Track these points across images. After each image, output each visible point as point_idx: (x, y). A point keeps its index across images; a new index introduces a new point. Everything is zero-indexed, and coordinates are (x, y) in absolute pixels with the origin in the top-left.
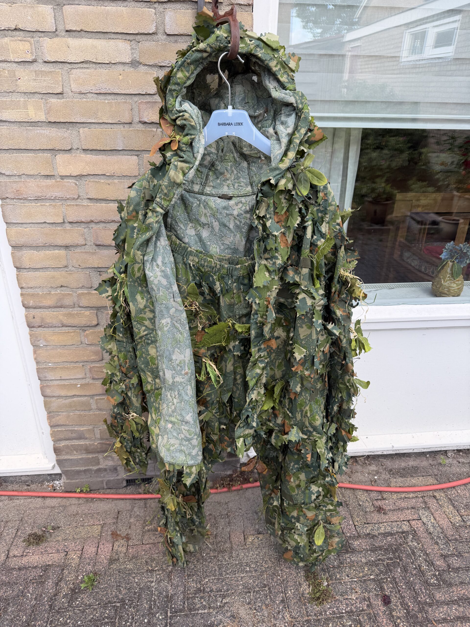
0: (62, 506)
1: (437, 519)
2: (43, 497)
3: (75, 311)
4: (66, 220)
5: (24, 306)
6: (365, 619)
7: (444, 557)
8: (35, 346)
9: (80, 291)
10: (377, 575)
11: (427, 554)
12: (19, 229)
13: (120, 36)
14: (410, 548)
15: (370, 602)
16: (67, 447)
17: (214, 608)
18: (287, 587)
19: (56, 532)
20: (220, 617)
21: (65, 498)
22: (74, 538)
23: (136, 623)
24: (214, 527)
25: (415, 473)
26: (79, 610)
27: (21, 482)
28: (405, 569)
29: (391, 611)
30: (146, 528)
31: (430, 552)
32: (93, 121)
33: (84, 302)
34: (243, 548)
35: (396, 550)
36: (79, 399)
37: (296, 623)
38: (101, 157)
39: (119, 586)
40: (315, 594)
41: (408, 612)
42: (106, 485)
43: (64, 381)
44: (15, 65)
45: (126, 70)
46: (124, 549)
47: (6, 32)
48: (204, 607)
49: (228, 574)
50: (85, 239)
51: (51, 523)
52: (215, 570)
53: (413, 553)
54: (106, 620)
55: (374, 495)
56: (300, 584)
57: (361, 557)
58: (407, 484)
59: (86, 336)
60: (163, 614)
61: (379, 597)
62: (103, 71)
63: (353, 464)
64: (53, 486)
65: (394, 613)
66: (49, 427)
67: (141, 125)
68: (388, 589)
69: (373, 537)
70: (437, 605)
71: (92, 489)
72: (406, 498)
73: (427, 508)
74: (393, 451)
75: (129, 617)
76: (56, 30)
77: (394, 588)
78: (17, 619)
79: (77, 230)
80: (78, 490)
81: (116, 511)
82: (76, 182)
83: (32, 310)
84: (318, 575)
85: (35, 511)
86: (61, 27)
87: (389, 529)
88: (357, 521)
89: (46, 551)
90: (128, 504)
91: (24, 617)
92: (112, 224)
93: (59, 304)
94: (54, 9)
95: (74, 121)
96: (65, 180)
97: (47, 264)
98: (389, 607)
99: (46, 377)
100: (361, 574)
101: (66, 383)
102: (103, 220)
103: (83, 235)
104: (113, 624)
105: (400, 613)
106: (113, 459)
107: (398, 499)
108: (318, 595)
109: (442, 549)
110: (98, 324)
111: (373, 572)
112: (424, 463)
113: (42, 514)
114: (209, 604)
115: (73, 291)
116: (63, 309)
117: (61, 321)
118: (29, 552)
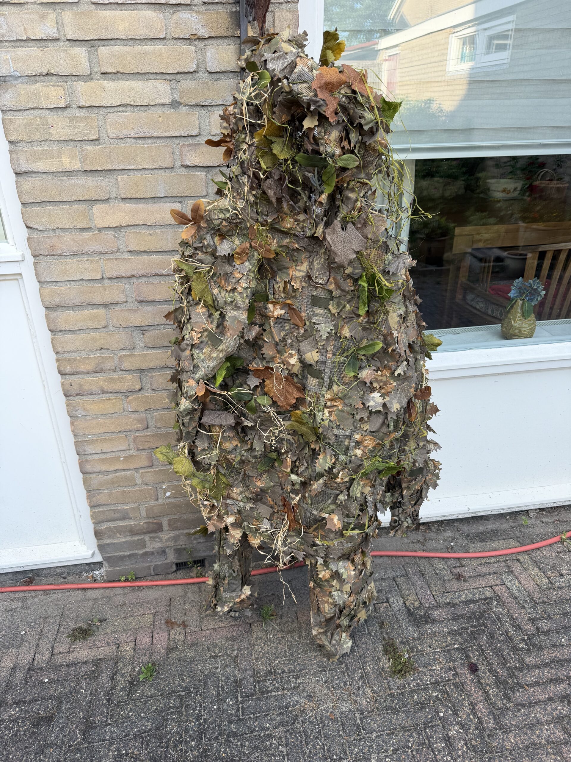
0: (106, 597)
1: (522, 582)
2: (83, 589)
3: (117, 375)
4: (104, 276)
5: (59, 372)
6: (452, 689)
7: (532, 621)
8: (73, 417)
9: (121, 353)
10: (462, 644)
11: (514, 619)
12: (54, 287)
13: (159, 77)
14: (495, 615)
15: (455, 671)
16: (109, 529)
17: (288, 689)
18: (365, 663)
19: (104, 625)
20: (295, 698)
21: (108, 588)
22: (124, 630)
23: (204, 710)
25: (495, 537)
26: (141, 702)
27: (56, 575)
28: (491, 636)
29: (479, 678)
30: (203, 613)
31: (516, 617)
32: (132, 167)
33: (126, 365)
35: (480, 617)
36: (123, 473)
37: (378, 698)
38: (141, 206)
39: (182, 675)
40: (396, 667)
41: (498, 679)
42: (154, 571)
43: (106, 455)
44: (47, 112)
45: (166, 111)
46: (182, 637)
47: (38, 77)
48: (278, 689)
49: (299, 654)
50: (126, 296)
51: (96, 616)
52: (285, 651)
53: (499, 619)
54: (172, 710)
56: (379, 659)
57: (442, 627)
58: (487, 549)
59: (129, 403)
60: (234, 699)
61: (465, 665)
62: (142, 114)
63: (425, 531)
64: (93, 577)
65: (483, 681)
66: (89, 508)
67: (183, 169)
68: (474, 657)
69: (454, 605)
70: (528, 669)
71: (138, 576)
72: (487, 563)
73: (511, 572)
74: (469, 514)
75: (196, 705)
76: (91, 73)
77: (480, 655)
78: (73, 716)
79: (118, 286)
80: (123, 578)
81: (168, 598)
82: (114, 234)
83: (69, 376)
84: (397, 648)
85: (76, 605)
86: (96, 70)
87: (470, 597)
88: (436, 591)
89: (95, 645)
91: (81, 713)
92: (155, 277)
93: (99, 369)
94: (88, 51)
95: (111, 168)
96: (103, 233)
97: (84, 325)
98: (476, 675)
99: (85, 451)
100: (444, 644)
101: (108, 456)
102: (145, 274)
103: (123, 291)
104: (180, 713)
105: (488, 680)
106: (161, 540)
107: (478, 565)
108: (399, 667)
109: (529, 613)
110: (141, 389)
111: (456, 641)
112: (504, 526)
113: (84, 606)
114: (282, 686)
115: (113, 353)
116: (103, 374)
117: (101, 387)
118: (75, 648)
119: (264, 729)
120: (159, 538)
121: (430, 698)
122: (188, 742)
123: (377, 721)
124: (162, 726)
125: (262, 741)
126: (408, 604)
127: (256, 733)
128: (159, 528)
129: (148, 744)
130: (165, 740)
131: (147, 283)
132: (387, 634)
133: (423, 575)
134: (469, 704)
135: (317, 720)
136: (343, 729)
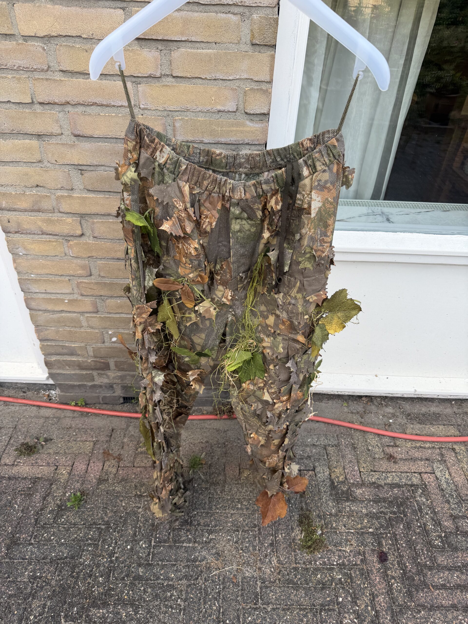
0: (56, 418)
1: (453, 474)
2: (39, 406)
3: (56, 216)
4: (34, 100)
6: (357, 575)
7: (454, 518)
8: (14, 254)
9: (59, 193)
10: (377, 529)
11: (435, 512)
14: (417, 504)
15: (364, 556)
16: (58, 361)
17: (199, 543)
18: (278, 530)
19: (49, 444)
20: (204, 553)
21: (60, 409)
22: (65, 453)
23: (118, 548)
24: (209, 456)
25: (436, 421)
26: (64, 528)
27: (18, 389)
28: (408, 526)
29: (387, 569)
30: (139, 450)
31: (438, 511)
33: (65, 207)
34: (236, 482)
35: (402, 504)
36: (68, 315)
37: (283, 569)
38: (74, 10)
39: (106, 508)
40: (306, 542)
41: (405, 573)
42: (103, 400)
43: (50, 295)
46: (114, 470)
48: (189, 541)
49: (218, 508)
50: (61, 127)
51: (44, 435)
52: (205, 503)
53: (420, 510)
54: (90, 541)
55: (386, 441)
56: (292, 528)
57: (362, 507)
58: (425, 432)
59: (70, 247)
60: (147, 542)
61: (376, 552)
63: (367, 403)
64: (49, 396)
65: (389, 572)
66: (38, 341)
68: (386, 545)
69: (379, 486)
70: (438, 569)
71: (87, 403)
72: (421, 447)
73: (443, 461)
74: (415, 395)
75: (112, 541)
78: (3, 529)
79: (50, 114)
80: (73, 404)
81: (110, 428)
82: (43, 45)
83: (6, 212)
84: (312, 522)
85: (30, 420)
87: (397, 480)
88: (364, 467)
90: (123, 423)
91: (10, 528)
92: (93, 107)
93: (36, 208)
97: (17, 157)
98: (384, 565)
99: (29, 289)
100: (359, 526)
101: (53, 297)
102: (82, 102)
103: (57, 121)
104: (96, 546)
105: (395, 572)
106: (108, 377)
107: (412, 447)
108: (310, 543)
109: (453, 509)
110: (82, 235)
111: (372, 525)
112: (447, 410)
113: (36, 423)
114: (195, 538)
115: (50, 192)
116: (41, 213)
117: (40, 227)
118: (20, 462)
119: (168, 579)
120: (107, 375)
121: (333, 579)
122: (96, 577)
123: (276, 593)
124: (77, 556)
125: (163, 591)
126: (333, 476)
127: (159, 581)
128: (106, 367)
129: (60, 571)
130: (77, 570)
131: (84, 113)
132: (306, 504)
133: (355, 448)
134: (370, 594)
135: (220, 580)
136: (242, 595)
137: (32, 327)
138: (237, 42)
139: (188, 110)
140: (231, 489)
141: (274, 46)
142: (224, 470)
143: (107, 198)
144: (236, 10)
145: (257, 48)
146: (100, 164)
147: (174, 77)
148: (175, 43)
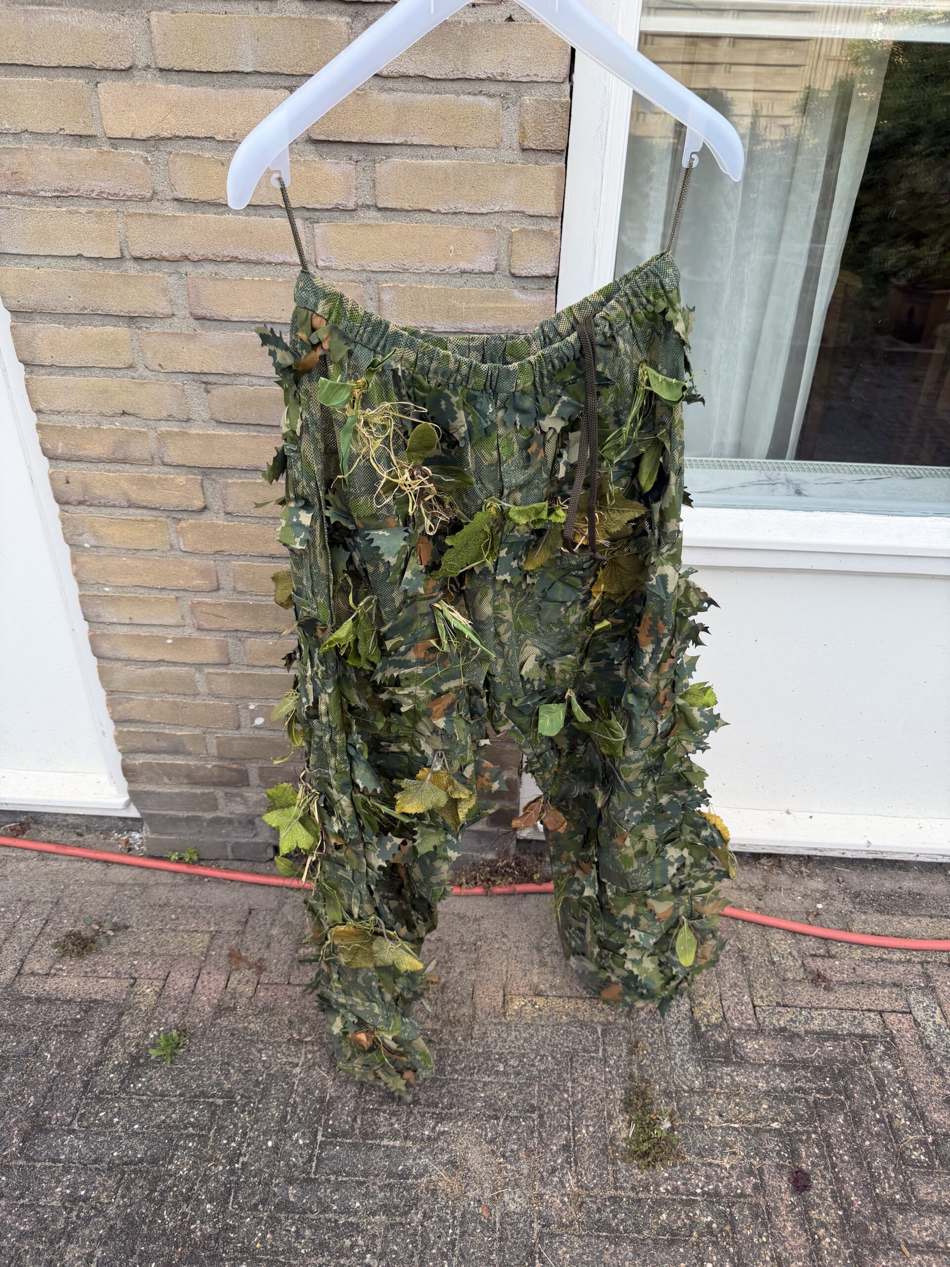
0: (139, 885)
2: (106, 862)
3: (155, 473)
4: (126, 253)
5: (45, 452)
6: (745, 1216)
8: (75, 546)
9: (164, 427)
10: (788, 1123)
11: (913, 1092)
12: (25, 268)
14: (874, 1074)
15: (761, 1179)
16: (149, 766)
17: (415, 1140)
18: (579, 1119)
19: (121, 936)
21: (148, 868)
22: (152, 952)
23: (249, 1145)
24: (442, 968)
25: (914, 907)
26: (141, 1101)
27: (67, 826)
28: (855, 1119)
29: (808, 1206)
30: (301, 951)
31: (920, 1090)
33: (173, 454)
34: (497, 1021)
35: (841, 1074)
36: (173, 669)
37: (588, 1200)
39: (228, 1064)
40: (638, 1143)
41: (847, 1216)
42: (233, 852)
43: (138, 628)
46: (249, 990)
48: (395, 1135)
49: (456, 1071)
50: (171, 302)
51: (112, 917)
53: (881, 1086)
54: (191, 1129)
55: (809, 944)
56: (610, 1117)
57: (756, 1078)
58: (890, 930)
59: (180, 533)
60: (308, 1135)
61: (785, 1171)
63: (770, 870)
64: (127, 842)
65: (814, 1214)
66: (111, 722)
68: (808, 1157)
69: (793, 1037)
70: (918, 1211)
71: (202, 856)
72: (883, 960)
73: (930, 989)
74: (869, 852)
75: (237, 1130)
77: (822, 1156)
78: (18, 1100)
79: (153, 277)
80: (174, 857)
81: (246, 908)
82: (145, 154)
83: (63, 464)
84: (652, 1104)
85: (87, 888)
87: (831, 1025)
88: (761, 997)
90: (272, 897)
91: (32, 1098)
92: (231, 265)
93: (119, 455)
97: (88, 358)
98: (803, 1198)
99: (99, 616)
100: (751, 1116)
101: (143, 632)
102: (211, 257)
103: (165, 291)
104: (203, 1139)
105: (827, 1214)
106: (245, 801)
107: (863, 960)
108: (645, 1147)
110: (205, 508)
111: (779, 1114)
112: (937, 888)
113: (98, 895)
114: (406, 1130)
115: (148, 426)
116: (128, 466)
117: (126, 494)
118: (61, 969)
119: (347, 1211)
120: (242, 797)
121: (694, 1224)
122: (200, 1202)
123: (573, 1248)
124: (164, 1158)
125: (337, 1236)
126: (698, 1014)
127: (330, 1215)
128: (242, 780)
129: (128, 1189)
130: (161, 1186)
131: (215, 277)
132: (640, 1067)
133: (744, 959)
134: (772, 1258)
135: (455, 1218)
136: (501, 1250)
137: (101, 695)
138: (494, 145)
139: (406, 271)
140: (485, 1033)
141: (564, 153)
142: (472, 995)
143: (254, 437)
144: (493, 88)
145: (532, 156)
146: (242, 371)
147: (380, 209)
148: (382, 148)
